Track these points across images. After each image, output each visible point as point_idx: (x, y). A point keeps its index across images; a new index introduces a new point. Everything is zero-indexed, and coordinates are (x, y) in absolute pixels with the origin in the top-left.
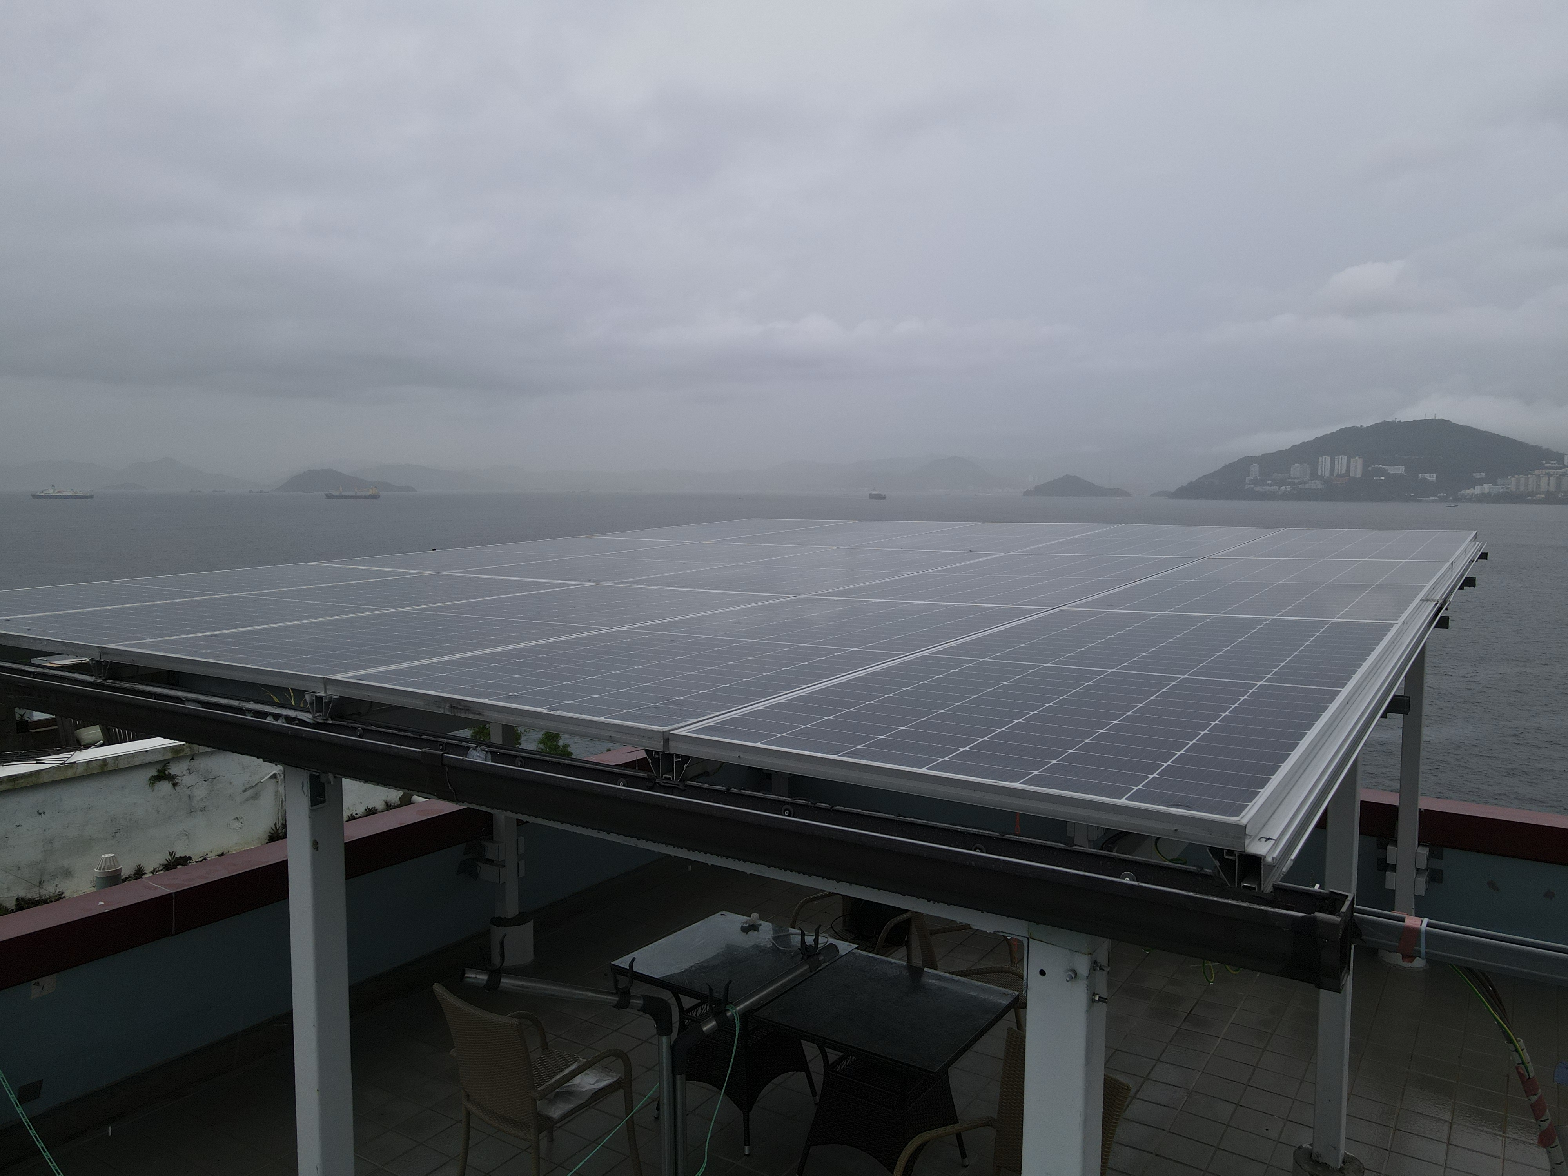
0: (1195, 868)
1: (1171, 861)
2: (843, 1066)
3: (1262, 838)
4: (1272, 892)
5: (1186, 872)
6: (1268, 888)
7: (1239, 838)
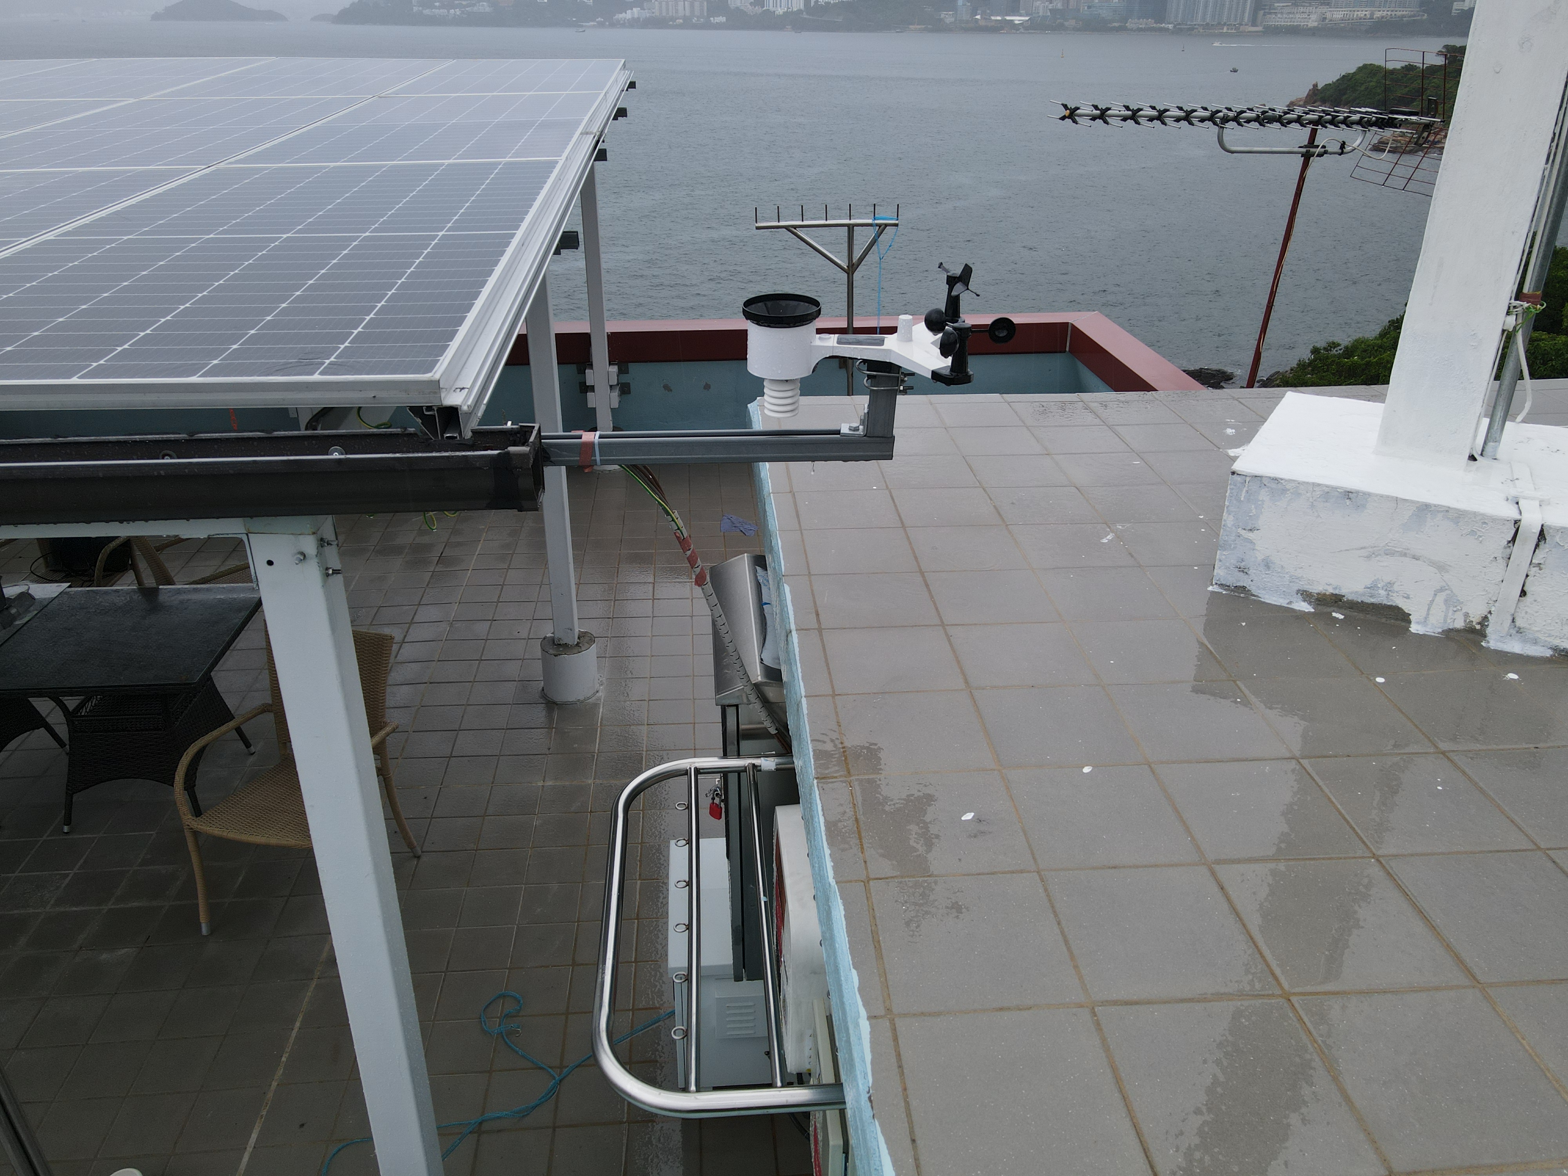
0: (399, 430)
1: (377, 427)
2: (89, 708)
3: (457, 388)
4: (472, 437)
5: (392, 435)
6: (468, 435)
7: (435, 393)
